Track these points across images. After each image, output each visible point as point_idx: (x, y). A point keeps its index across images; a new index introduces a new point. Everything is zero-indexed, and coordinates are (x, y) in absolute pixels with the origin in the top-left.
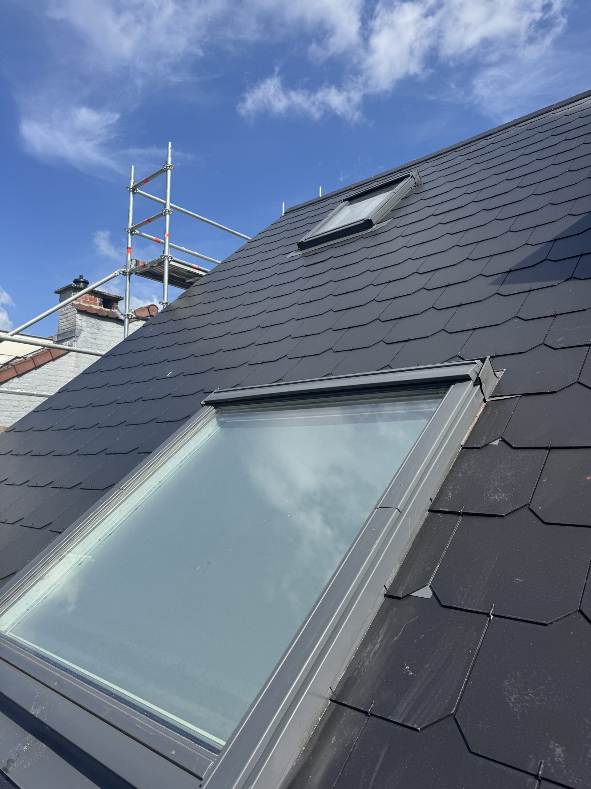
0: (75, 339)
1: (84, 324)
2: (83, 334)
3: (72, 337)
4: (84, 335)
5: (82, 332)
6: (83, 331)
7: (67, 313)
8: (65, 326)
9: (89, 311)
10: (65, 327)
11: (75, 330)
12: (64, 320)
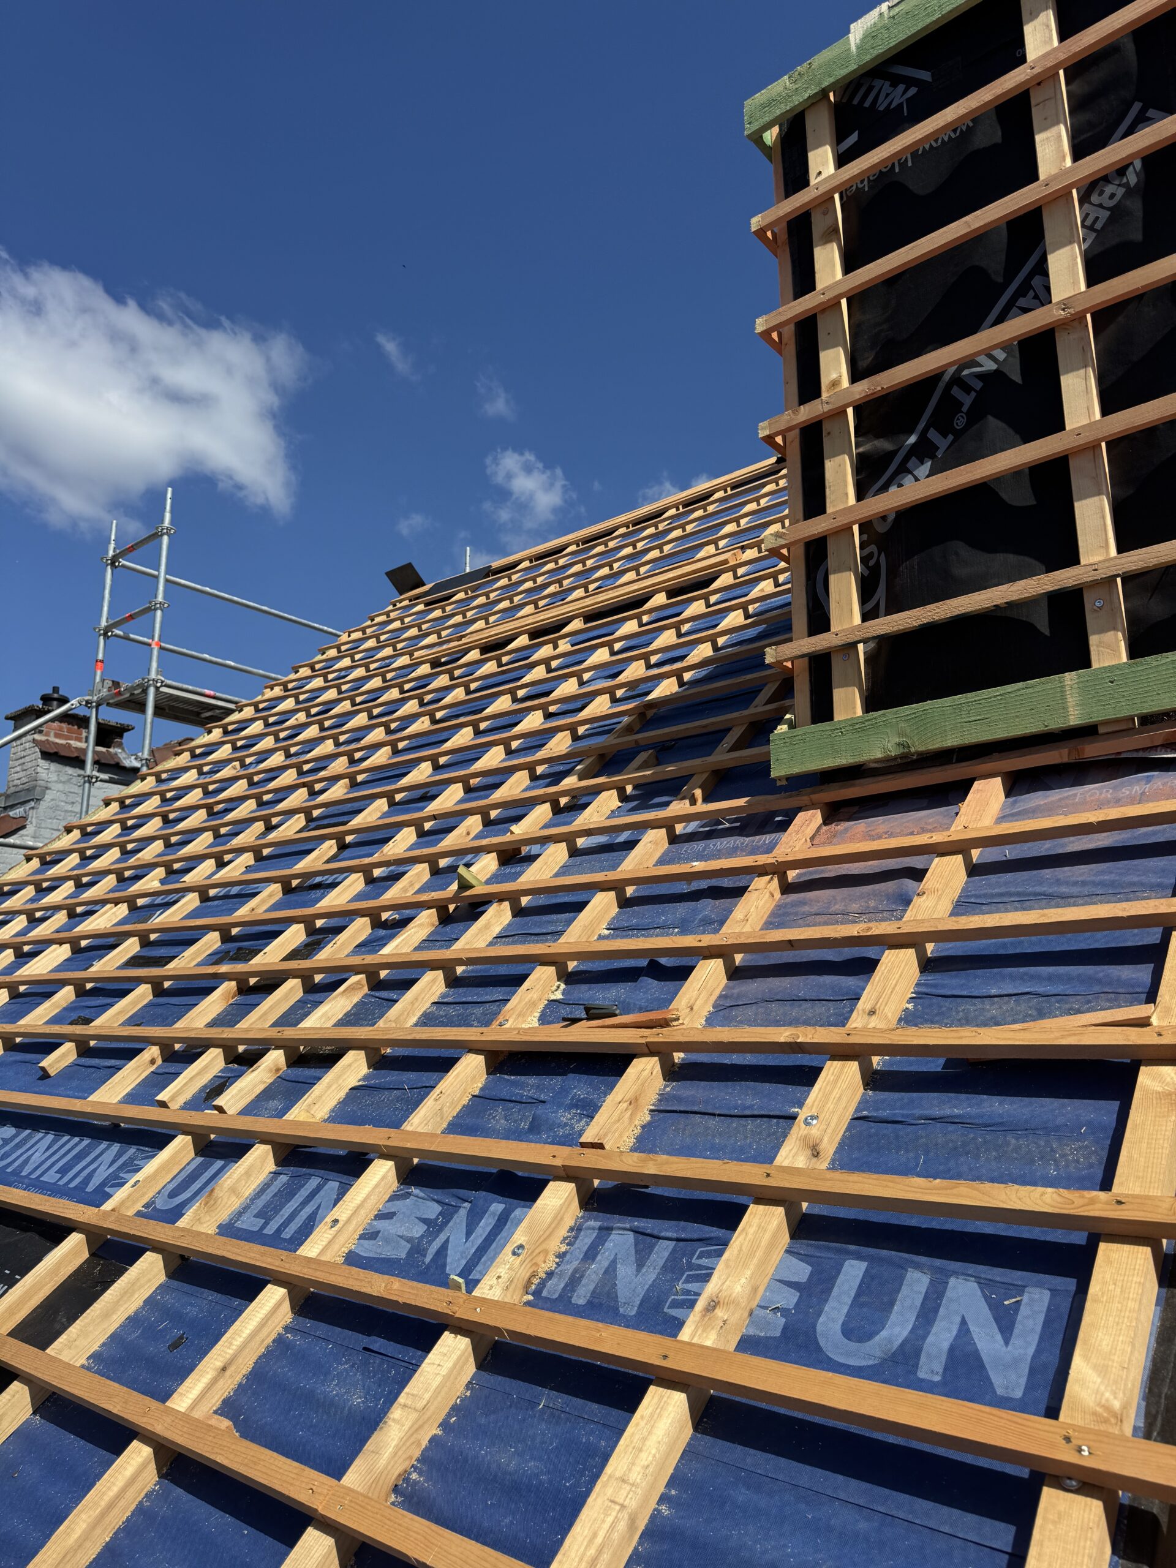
0: (32, 804)
1: (53, 777)
2: (49, 796)
3: (28, 801)
4: (51, 797)
5: (48, 791)
6: (50, 789)
7: (24, 757)
8: (19, 779)
9: (62, 753)
10: (18, 782)
11: (35, 787)
12: (18, 769)
